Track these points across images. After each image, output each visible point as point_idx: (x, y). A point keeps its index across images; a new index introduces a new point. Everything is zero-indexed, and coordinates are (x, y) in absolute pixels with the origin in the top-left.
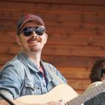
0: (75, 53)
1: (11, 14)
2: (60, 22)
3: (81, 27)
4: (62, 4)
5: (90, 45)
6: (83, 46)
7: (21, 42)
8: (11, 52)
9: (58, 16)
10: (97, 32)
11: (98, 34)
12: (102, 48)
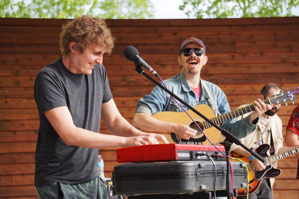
0: (269, 70)
1: (207, 38)
2: (254, 42)
3: (274, 45)
4: (255, 25)
5: (283, 62)
6: (277, 63)
7: (181, 62)
8: (209, 73)
9: (251, 36)
10: (290, 49)
11: (291, 51)
12: (295, 64)
